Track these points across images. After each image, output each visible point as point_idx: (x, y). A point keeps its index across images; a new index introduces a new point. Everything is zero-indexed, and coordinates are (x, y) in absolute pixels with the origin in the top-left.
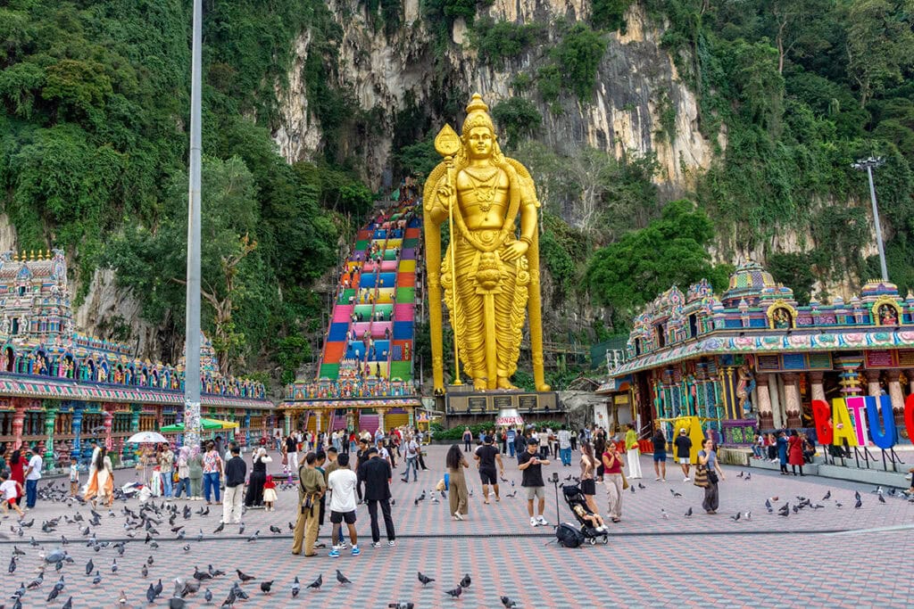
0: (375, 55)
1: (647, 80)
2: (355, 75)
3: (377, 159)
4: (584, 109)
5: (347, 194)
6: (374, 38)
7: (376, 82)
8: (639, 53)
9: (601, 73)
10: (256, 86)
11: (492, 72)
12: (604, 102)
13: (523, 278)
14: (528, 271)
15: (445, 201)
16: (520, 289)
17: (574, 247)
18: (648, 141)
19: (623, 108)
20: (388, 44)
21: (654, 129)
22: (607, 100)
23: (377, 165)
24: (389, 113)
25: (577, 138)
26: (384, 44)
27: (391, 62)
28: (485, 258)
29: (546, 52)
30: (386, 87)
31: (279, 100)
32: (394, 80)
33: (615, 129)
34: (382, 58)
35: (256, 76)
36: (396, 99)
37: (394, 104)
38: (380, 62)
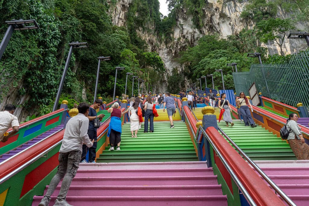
0: (161, 52)
6: (160, 45)
11: (235, 3)
20: (166, 47)
26: (165, 47)
27: (167, 55)
32: (168, 63)
34: (164, 53)
36: (169, 71)
37: (168, 73)
38: (162, 55)
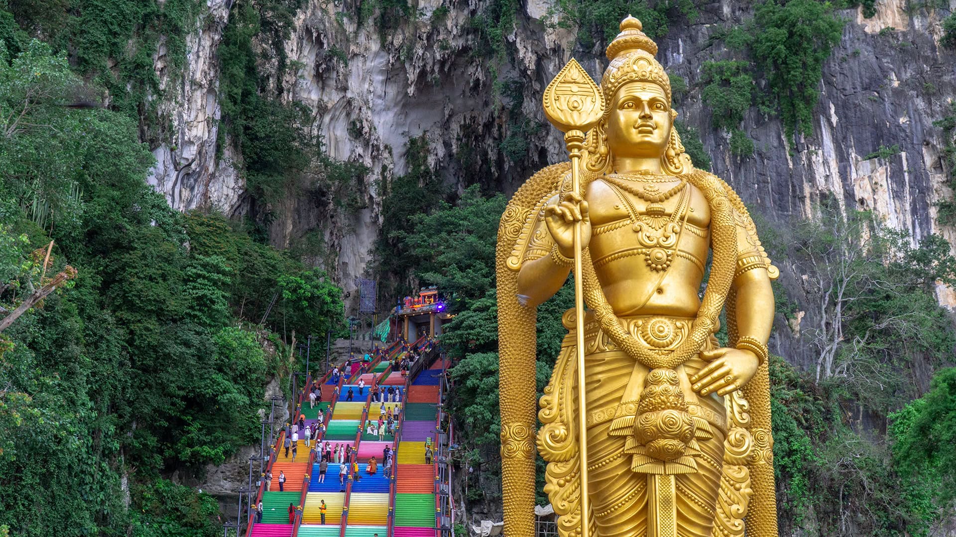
0: (356, 66)
1: (920, 103)
2: (314, 96)
3: (345, 264)
4: (796, 150)
5: (294, 291)
6: (356, 33)
7: (354, 117)
8: (903, 50)
9: (829, 83)
10: (114, 51)
12: (835, 141)
13: (739, 443)
14: (748, 427)
15: (565, 235)
16: (732, 472)
17: (806, 411)
18: (925, 221)
19: (871, 154)
20: (383, 46)
21: (935, 198)
22: (840, 137)
23: (347, 275)
24: (373, 177)
25: (782, 207)
26: (375, 46)
27: (387, 81)
28: (657, 382)
29: (717, 39)
30: (372, 128)
31: (162, 87)
32: (389, 117)
33: (859, 194)
34: (369, 72)
35: (116, 29)
36: (390, 153)
37: (386, 162)
38: (364, 79)
